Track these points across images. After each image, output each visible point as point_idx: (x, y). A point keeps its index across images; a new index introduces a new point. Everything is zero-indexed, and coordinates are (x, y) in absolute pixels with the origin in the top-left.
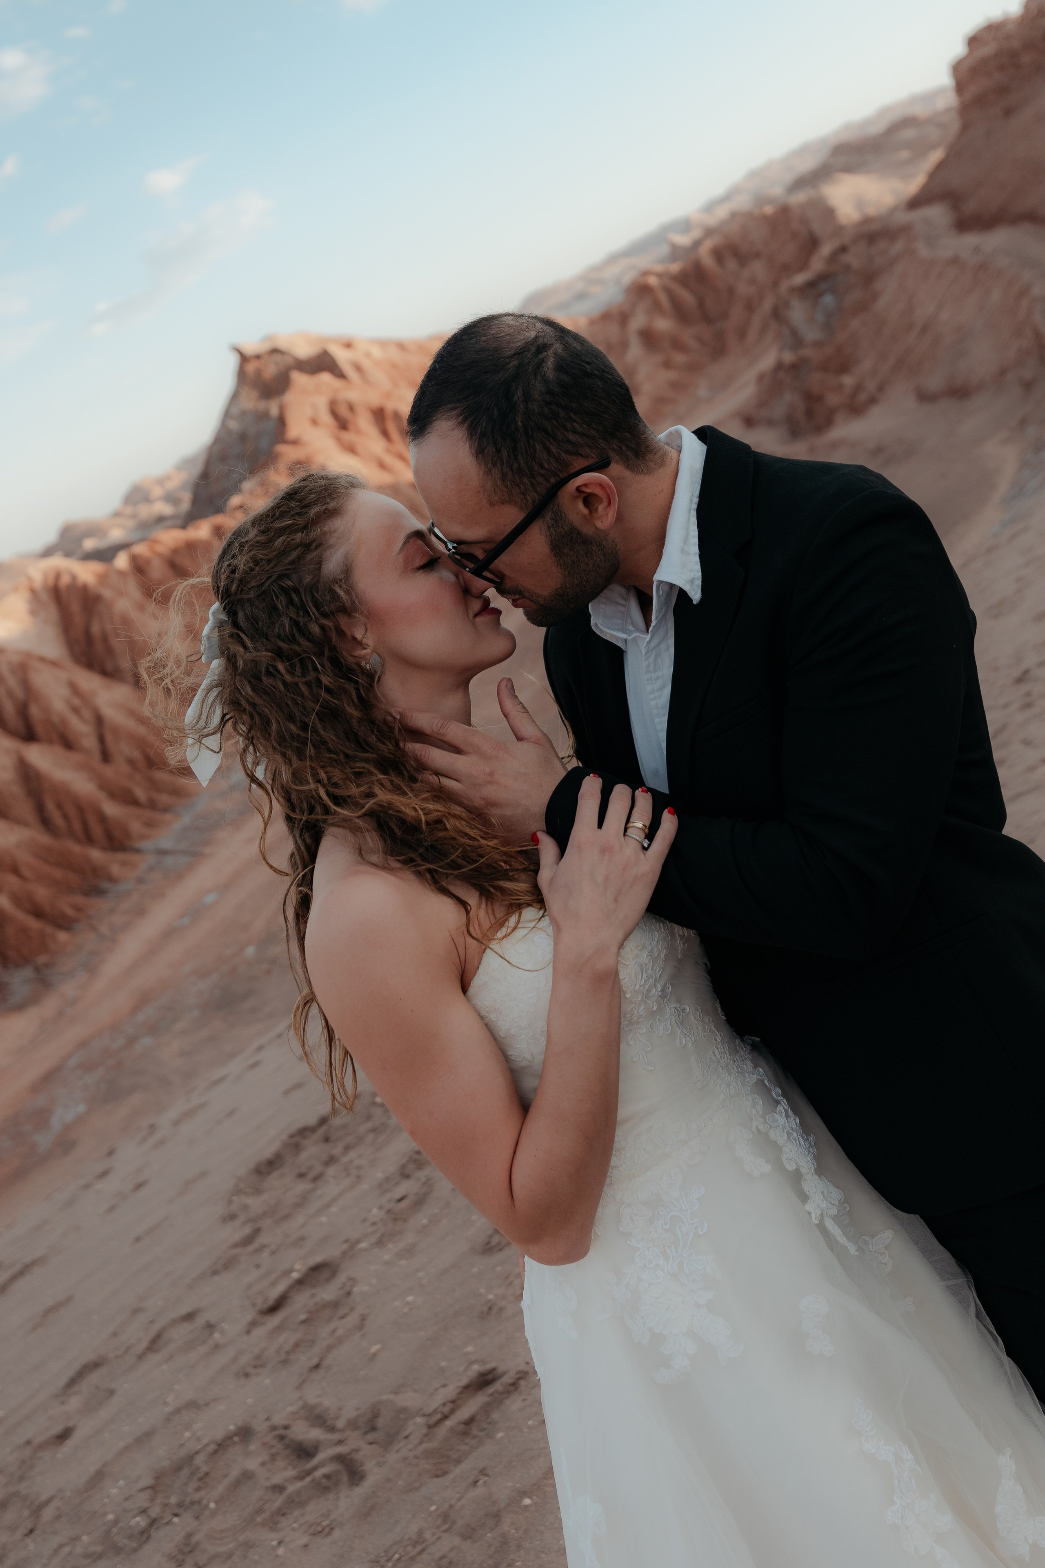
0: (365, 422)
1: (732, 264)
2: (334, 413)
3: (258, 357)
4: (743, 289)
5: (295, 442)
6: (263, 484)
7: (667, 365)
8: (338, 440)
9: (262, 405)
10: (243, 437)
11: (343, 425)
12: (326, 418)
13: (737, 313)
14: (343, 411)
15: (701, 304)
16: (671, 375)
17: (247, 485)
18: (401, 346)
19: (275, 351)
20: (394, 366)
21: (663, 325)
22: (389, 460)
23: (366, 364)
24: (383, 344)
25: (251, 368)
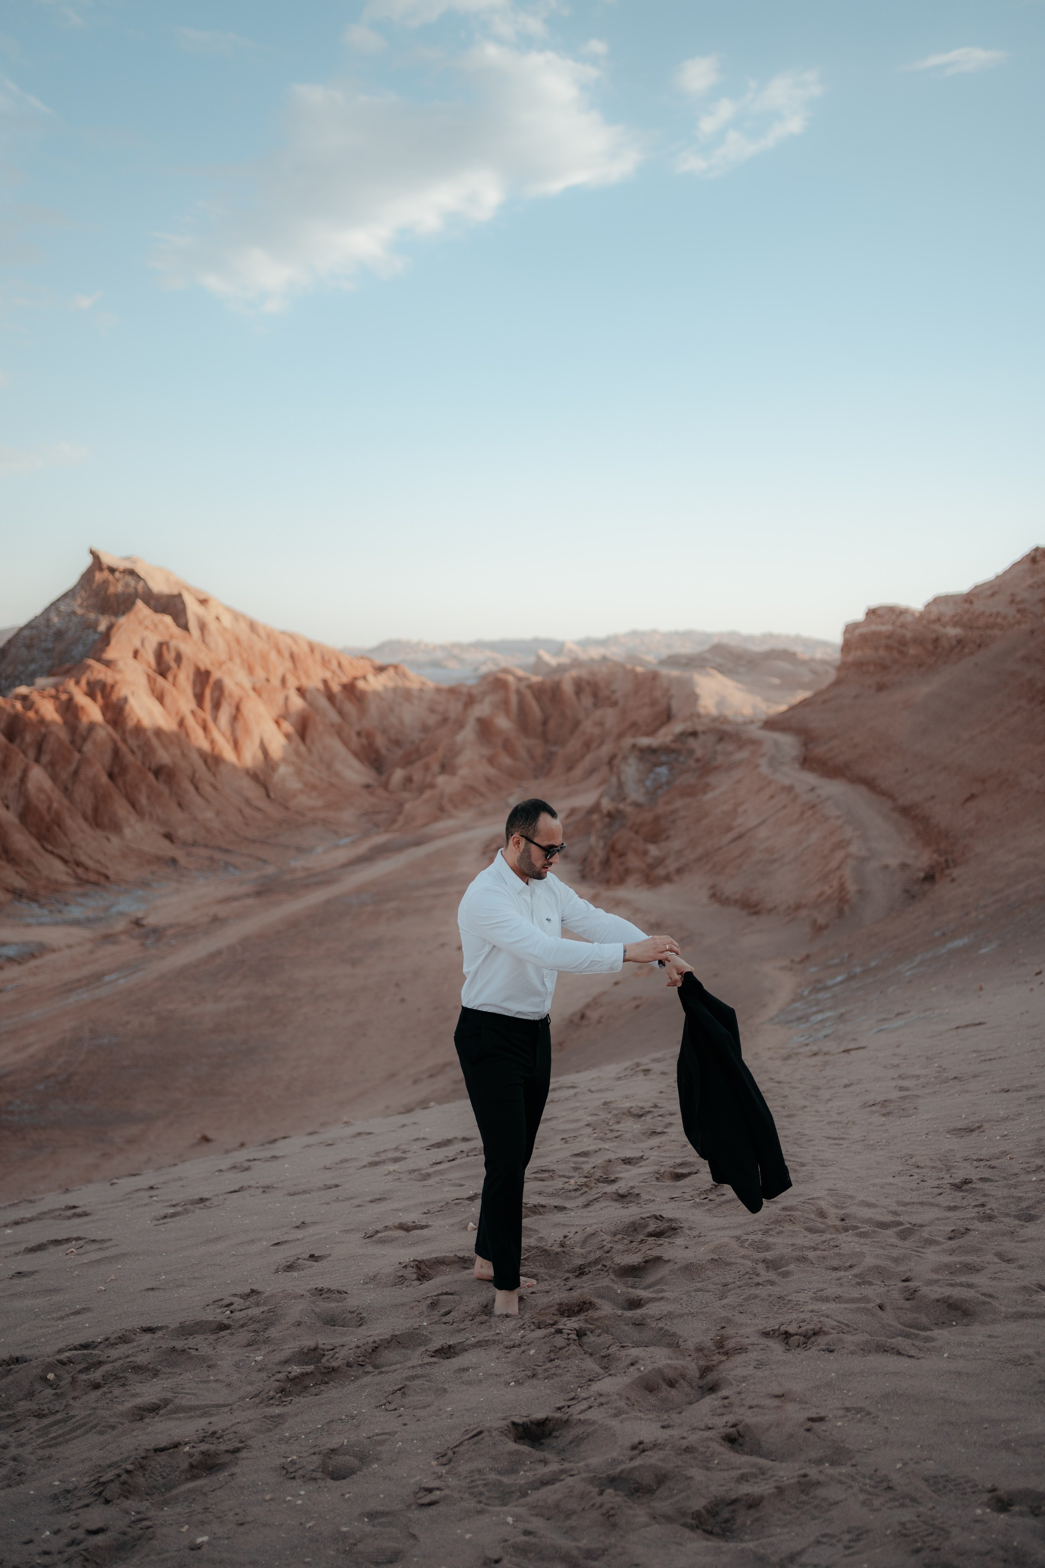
0: (185, 677)
1: (587, 700)
2: (159, 656)
3: (112, 570)
4: (588, 726)
5: (108, 664)
6: (56, 687)
7: (491, 760)
8: (151, 680)
9: (92, 616)
10: (59, 635)
11: (162, 670)
12: (149, 656)
13: (574, 744)
14: (169, 657)
15: (545, 722)
16: (492, 771)
17: (41, 681)
18: (253, 626)
19: (132, 573)
20: (238, 641)
21: (503, 723)
22: (190, 721)
23: (212, 626)
24: (237, 616)
25: (99, 577)
